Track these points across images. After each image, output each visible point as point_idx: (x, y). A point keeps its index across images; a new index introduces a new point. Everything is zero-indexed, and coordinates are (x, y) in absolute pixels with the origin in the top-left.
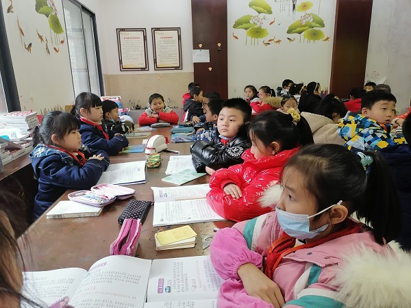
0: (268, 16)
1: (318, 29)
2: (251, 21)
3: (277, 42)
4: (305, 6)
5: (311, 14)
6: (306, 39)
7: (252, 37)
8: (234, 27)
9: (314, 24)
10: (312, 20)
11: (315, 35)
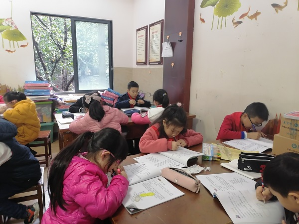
3: (252, 17)
7: (219, 17)
8: (202, 7)
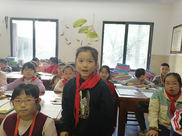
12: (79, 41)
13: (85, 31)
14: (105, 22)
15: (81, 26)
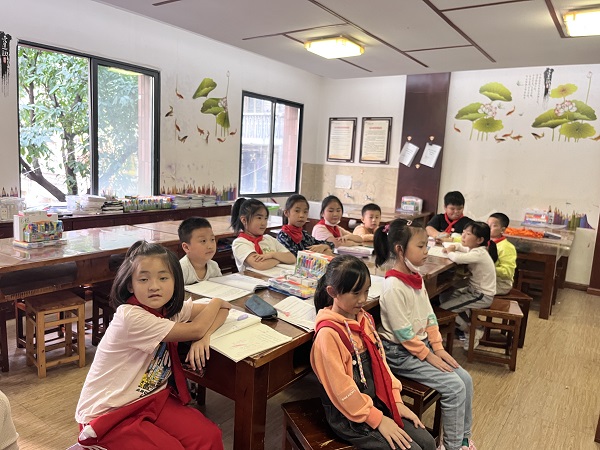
0: (505, 104)
1: (585, 122)
2: (480, 111)
3: (515, 138)
4: (564, 91)
5: (575, 101)
6: (563, 137)
7: (479, 131)
8: (456, 118)
9: (578, 115)
10: (575, 109)
11: (578, 131)
12: (202, 132)
13: (213, 109)
14: (246, 93)
15: (206, 95)
